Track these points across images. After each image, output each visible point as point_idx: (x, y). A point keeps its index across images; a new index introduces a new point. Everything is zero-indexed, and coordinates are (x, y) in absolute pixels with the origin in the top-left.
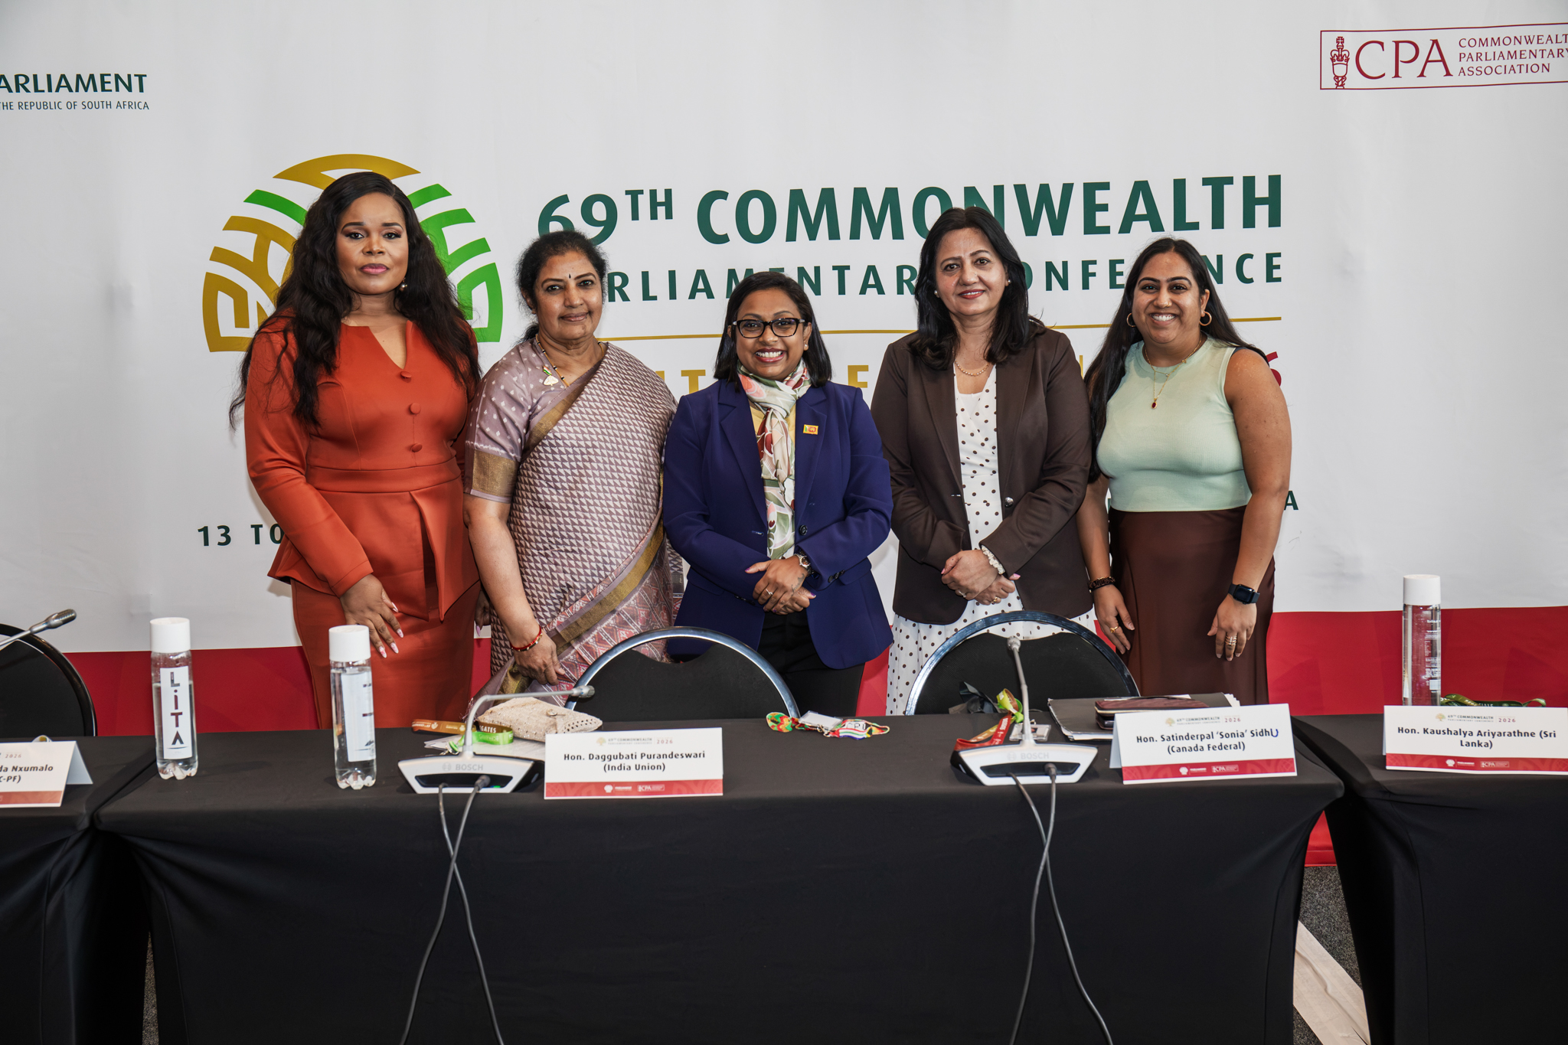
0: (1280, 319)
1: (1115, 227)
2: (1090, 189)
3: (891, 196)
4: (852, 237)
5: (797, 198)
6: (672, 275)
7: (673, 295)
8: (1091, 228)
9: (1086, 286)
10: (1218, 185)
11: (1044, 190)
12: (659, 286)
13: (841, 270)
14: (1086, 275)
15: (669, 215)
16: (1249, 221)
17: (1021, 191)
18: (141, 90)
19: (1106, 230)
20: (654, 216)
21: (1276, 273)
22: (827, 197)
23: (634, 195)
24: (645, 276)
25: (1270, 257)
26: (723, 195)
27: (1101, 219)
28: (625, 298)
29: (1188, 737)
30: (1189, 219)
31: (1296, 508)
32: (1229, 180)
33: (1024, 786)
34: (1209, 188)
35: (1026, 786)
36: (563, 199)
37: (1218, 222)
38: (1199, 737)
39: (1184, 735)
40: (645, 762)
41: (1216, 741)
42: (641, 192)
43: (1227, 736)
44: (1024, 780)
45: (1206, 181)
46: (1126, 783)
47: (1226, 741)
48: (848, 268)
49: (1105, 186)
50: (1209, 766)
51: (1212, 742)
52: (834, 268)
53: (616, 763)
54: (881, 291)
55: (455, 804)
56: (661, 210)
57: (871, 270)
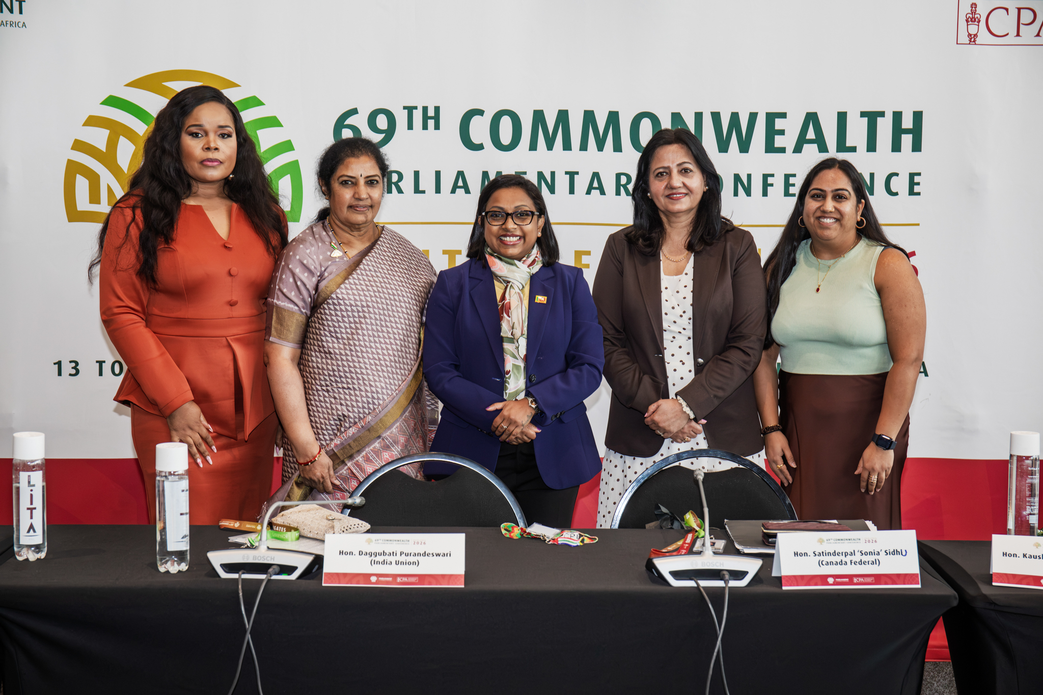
0: (918, 225)
1: (790, 147)
2: (771, 118)
3: (613, 118)
4: (581, 149)
5: (539, 117)
6: (438, 174)
7: (438, 190)
8: (770, 148)
9: (765, 194)
10: (872, 117)
11: (735, 117)
12: (427, 182)
13: (572, 175)
14: (766, 186)
15: (437, 127)
16: (896, 147)
17: (716, 117)
18: (21, 12)
19: (782, 150)
20: (425, 127)
21: (916, 189)
22: (563, 117)
23: (410, 110)
24: (417, 174)
25: (912, 176)
26: (481, 112)
27: (779, 141)
28: (400, 191)
29: (835, 554)
30: (849, 144)
31: (926, 375)
32: (882, 114)
33: (703, 588)
34: (866, 119)
35: (704, 588)
36: (354, 111)
37: (872, 146)
38: (844, 554)
39: (832, 552)
40: (403, 558)
41: (857, 557)
42: (416, 108)
43: (866, 554)
44: (703, 583)
45: (863, 114)
46: (784, 588)
47: (864, 558)
48: (577, 173)
49: (783, 115)
50: (851, 577)
51: (854, 558)
52: (567, 173)
53: (380, 559)
54: (603, 193)
55: (251, 588)
56: (431, 123)
57: (596, 175)
